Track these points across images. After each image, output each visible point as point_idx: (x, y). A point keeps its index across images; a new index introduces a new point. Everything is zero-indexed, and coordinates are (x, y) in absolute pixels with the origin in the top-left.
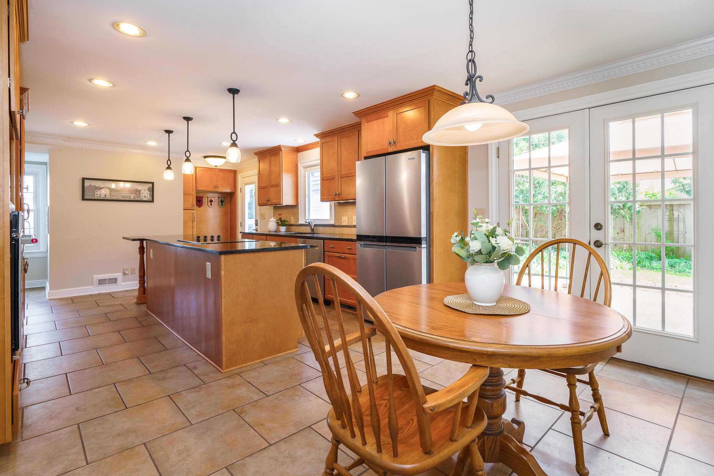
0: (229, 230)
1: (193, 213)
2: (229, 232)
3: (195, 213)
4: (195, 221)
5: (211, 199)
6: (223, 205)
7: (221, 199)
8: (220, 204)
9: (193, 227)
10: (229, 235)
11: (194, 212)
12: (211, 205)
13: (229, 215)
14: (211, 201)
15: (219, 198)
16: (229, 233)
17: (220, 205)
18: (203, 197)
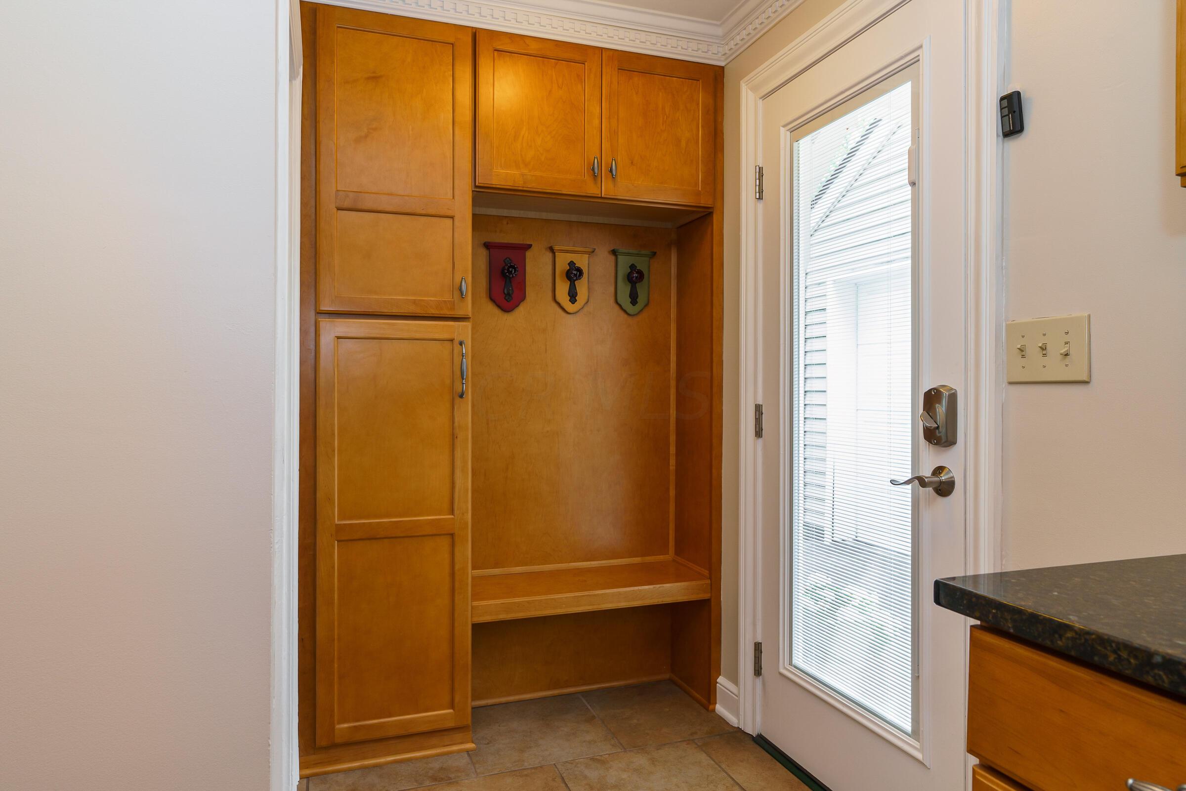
0: (673, 450)
1: (452, 340)
2: (673, 461)
3: (469, 342)
4: (469, 396)
5: (572, 264)
6: (642, 299)
7: (631, 260)
8: (625, 290)
9: (453, 437)
10: (672, 478)
11: (462, 330)
12: (573, 297)
13: (673, 358)
14: (574, 274)
15: (620, 258)
16: (672, 467)
17: (625, 300)
18: (530, 246)
